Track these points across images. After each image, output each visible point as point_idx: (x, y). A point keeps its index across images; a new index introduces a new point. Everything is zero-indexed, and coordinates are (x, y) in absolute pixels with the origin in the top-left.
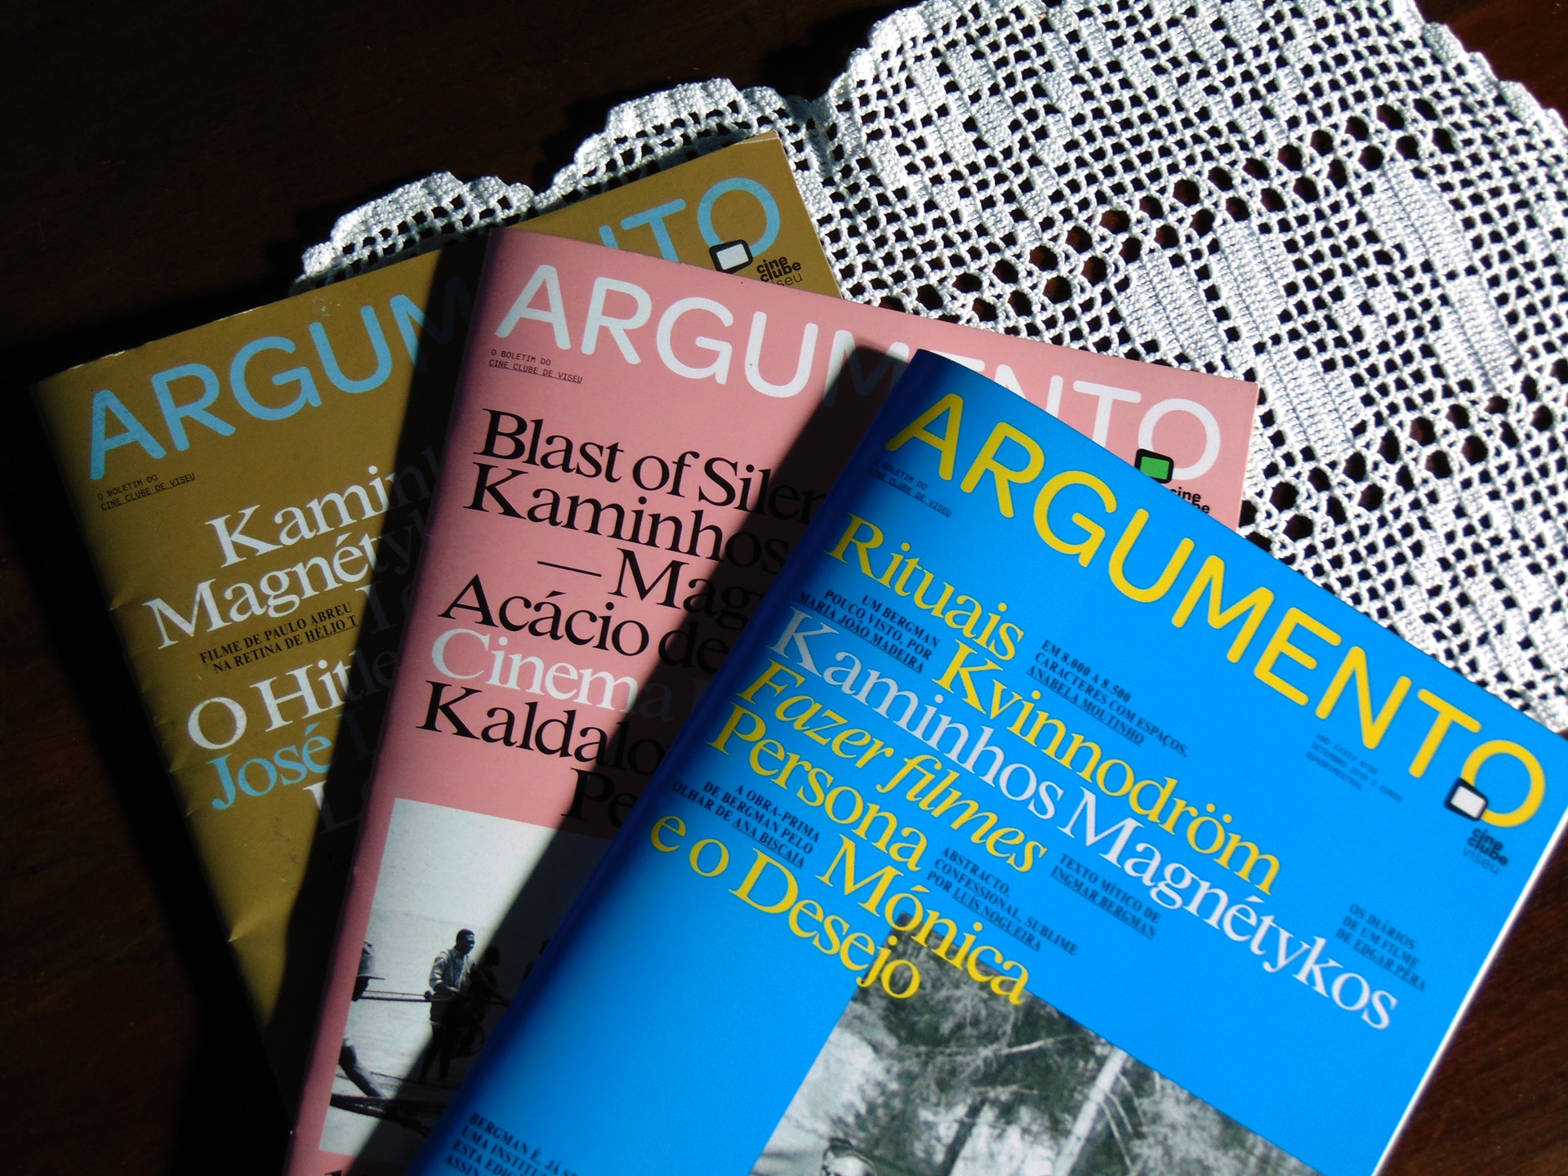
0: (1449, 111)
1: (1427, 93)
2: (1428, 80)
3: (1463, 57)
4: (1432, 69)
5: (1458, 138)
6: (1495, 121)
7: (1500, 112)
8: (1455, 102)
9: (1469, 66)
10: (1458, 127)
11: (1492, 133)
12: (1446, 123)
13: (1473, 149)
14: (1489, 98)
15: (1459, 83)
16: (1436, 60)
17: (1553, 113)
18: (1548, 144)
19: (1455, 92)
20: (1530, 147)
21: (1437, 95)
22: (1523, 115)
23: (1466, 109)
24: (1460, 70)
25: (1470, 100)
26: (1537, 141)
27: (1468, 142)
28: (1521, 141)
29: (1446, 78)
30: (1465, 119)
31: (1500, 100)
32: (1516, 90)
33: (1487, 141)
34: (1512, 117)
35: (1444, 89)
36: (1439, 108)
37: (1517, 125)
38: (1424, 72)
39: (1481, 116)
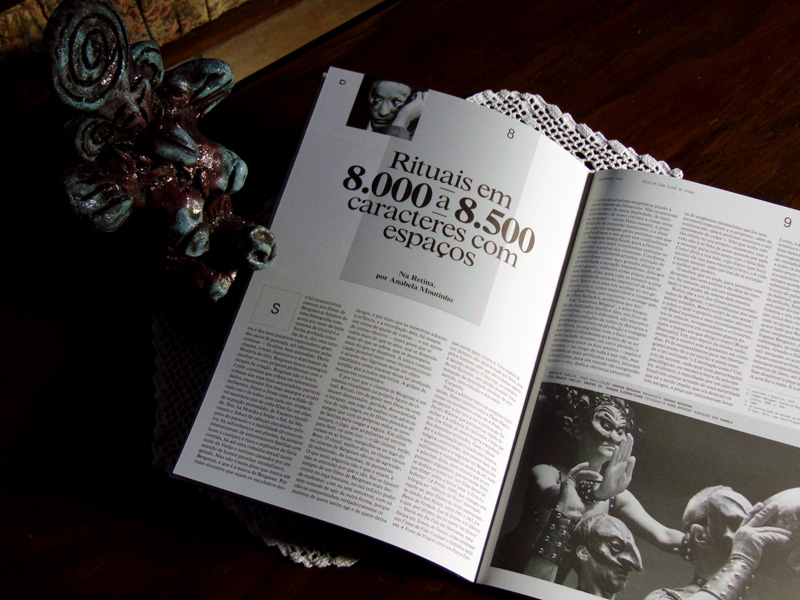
0: (590, 154)
1: (580, 149)
2: (580, 145)
3: (593, 134)
4: (581, 140)
5: (595, 164)
6: (608, 155)
7: (610, 152)
8: (592, 151)
9: (596, 137)
10: (594, 160)
11: (608, 160)
12: (589, 159)
13: (601, 167)
14: (605, 148)
15: (592, 144)
16: (582, 137)
17: (630, 148)
18: (630, 160)
19: (591, 147)
20: (623, 163)
21: (584, 150)
22: (619, 151)
23: (596, 153)
24: (592, 139)
25: (597, 149)
26: (626, 160)
27: (599, 165)
28: (619, 161)
29: (587, 143)
30: (596, 156)
31: (609, 148)
32: (615, 143)
33: (606, 163)
34: (614, 153)
35: (587, 147)
36: (586, 154)
37: (616, 156)
38: (578, 142)
39: (602, 154)
